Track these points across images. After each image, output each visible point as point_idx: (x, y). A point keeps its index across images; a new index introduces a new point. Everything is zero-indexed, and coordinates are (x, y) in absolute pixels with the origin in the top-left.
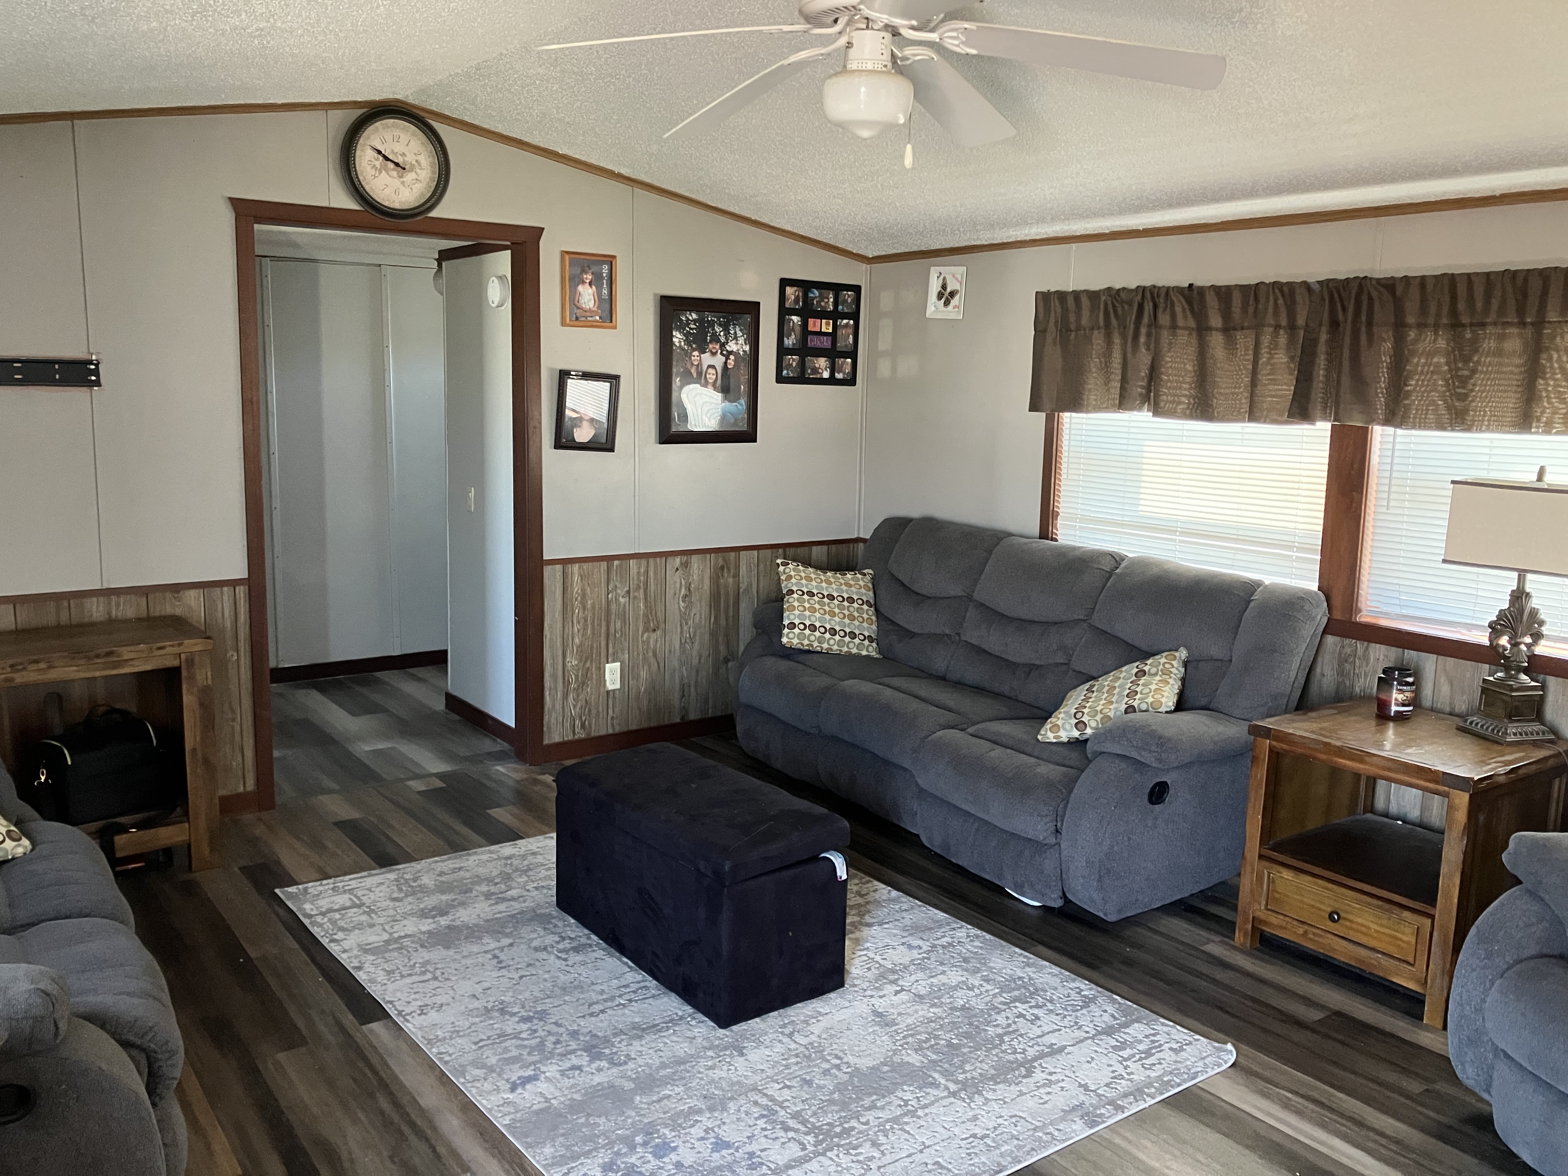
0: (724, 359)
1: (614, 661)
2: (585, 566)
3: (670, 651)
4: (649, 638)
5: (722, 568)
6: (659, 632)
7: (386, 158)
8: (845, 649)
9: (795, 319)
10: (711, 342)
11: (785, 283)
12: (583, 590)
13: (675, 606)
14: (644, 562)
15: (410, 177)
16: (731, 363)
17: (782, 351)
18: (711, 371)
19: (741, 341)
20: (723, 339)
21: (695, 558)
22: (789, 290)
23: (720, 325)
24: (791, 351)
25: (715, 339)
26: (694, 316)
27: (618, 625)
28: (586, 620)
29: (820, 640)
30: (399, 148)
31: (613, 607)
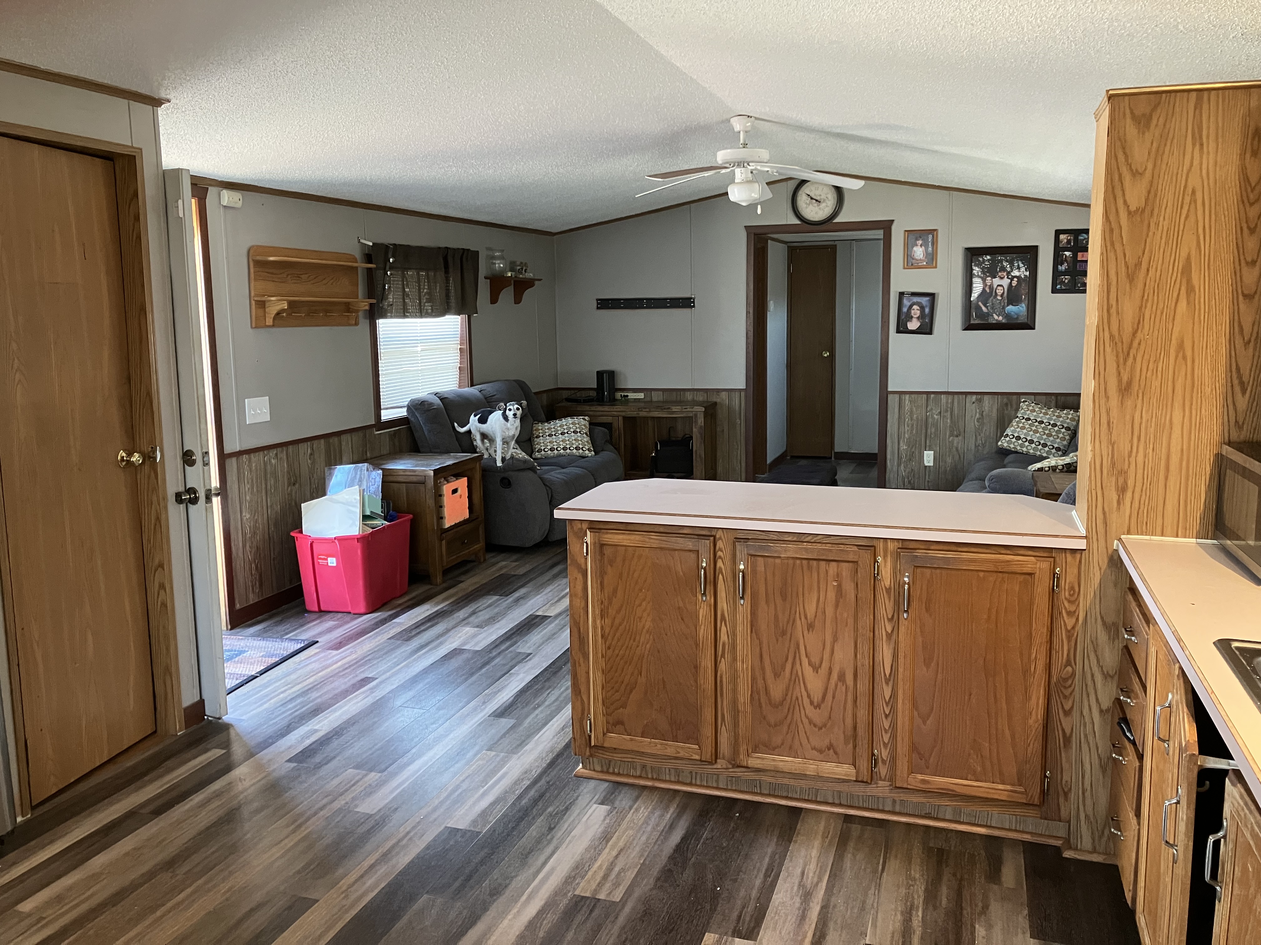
0: (1009, 281)
1: (929, 450)
2: (913, 396)
3: (968, 450)
4: (953, 441)
5: (1007, 404)
6: (960, 438)
7: (812, 198)
8: (1039, 453)
9: (1067, 253)
10: (1000, 271)
11: (1058, 233)
12: (911, 409)
13: (971, 424)
14: (950, 397)
15: (823, 205)
16: (1015, 283)
17: (1056, 274)
18: (999, 288)
19: (1023, 269)
20: (1009, 269)
21: (986, 397)
22: (1062, 237)
23: (1007, 261)
24: (1065, 273)
25: (1003, 269)
26: (989, 257)
27: (933, 430)
28: (913, 425)
29: (1022, 446)
30: (818, 193)
31: (930, 420)
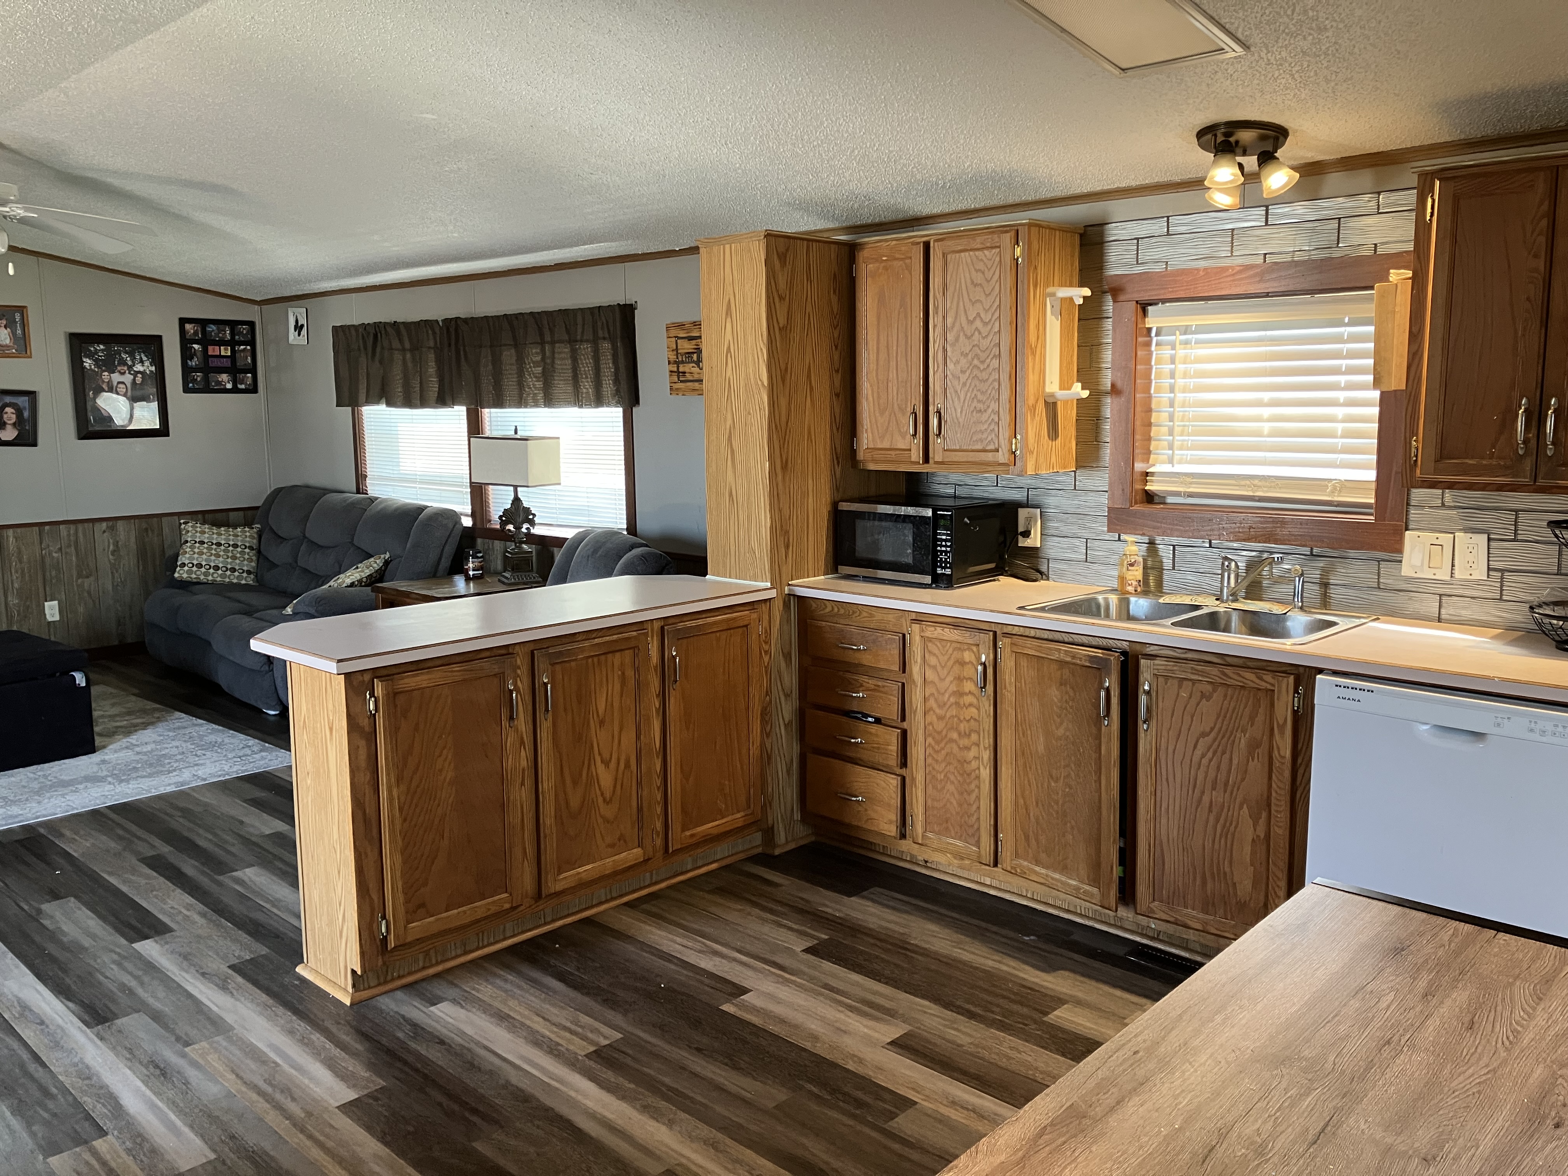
0: (132, 377)
1: (51, 600)
2: (19, 530)
3: (103, 592)
4: (83, 582)
5: (146, 530)
6: (92, 579)
8: (227, 580)
9: (196, 346)
10: (119, 364)
11: (183, 321)
12: (19, 549)
13: (105, 559)
14: (72, 527)
16: (139, 379)
17: (187, 371)
18: (121, 386)
19: (147, 363)
20: (130, 363)
21: (120, 524)
22: (188, 326)
23: (126, 353)
24: (196, 369)
25: (123, 363)
26: (102, 347)
27: (54, 573)
28: (23, 571)
29: (206, 574)
31: (48, 561)
